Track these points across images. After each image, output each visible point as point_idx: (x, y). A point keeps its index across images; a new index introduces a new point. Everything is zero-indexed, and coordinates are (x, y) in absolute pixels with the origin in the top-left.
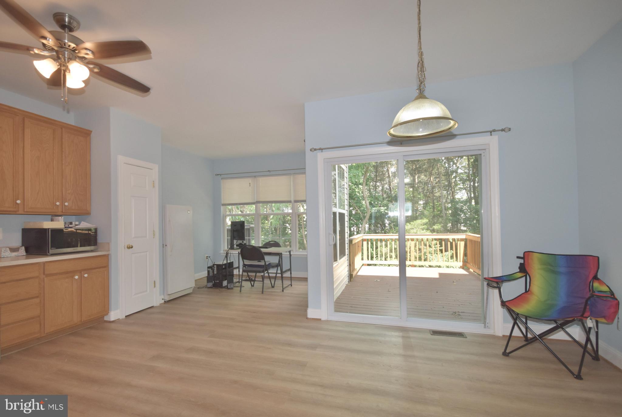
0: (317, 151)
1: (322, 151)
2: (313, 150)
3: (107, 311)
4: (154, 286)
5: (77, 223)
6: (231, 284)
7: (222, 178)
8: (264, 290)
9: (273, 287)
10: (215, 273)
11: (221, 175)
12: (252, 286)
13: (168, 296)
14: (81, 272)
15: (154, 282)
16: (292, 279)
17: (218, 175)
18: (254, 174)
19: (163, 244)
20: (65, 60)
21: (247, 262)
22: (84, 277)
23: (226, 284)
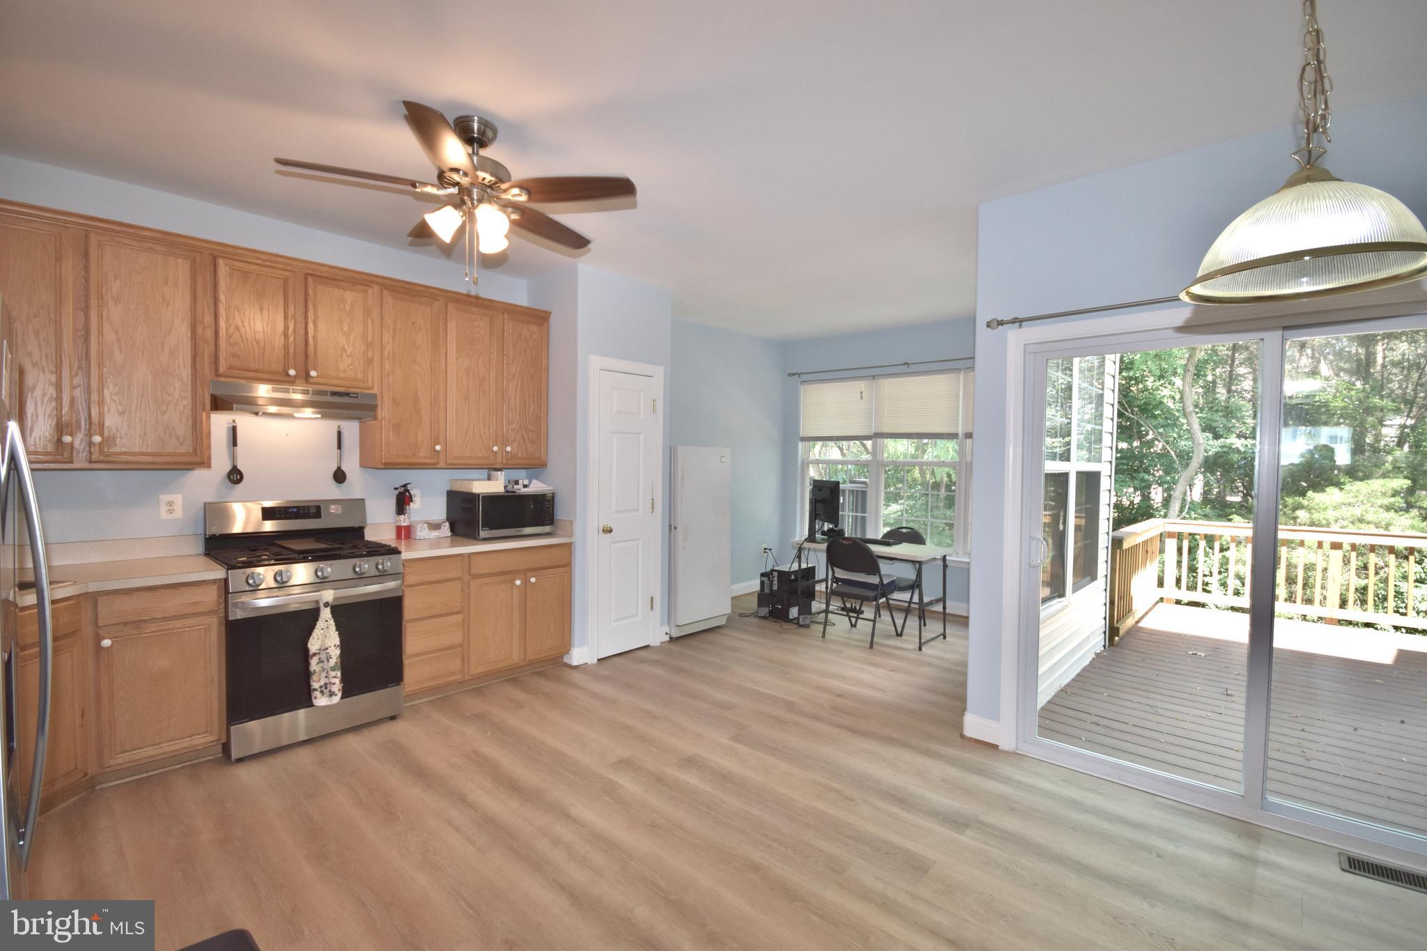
0: (1005, 326)
1: (1020, 325)
2: (995, 324)
3: (566, 646)
4: (650, 606)
5: (526, 482)
6: (807, 616)
7: (802, 382)
8: (875, 640)
9: (899, 635)
10: (775, 588)
11: (799, 375)
12: (852, 625)
13: (677, 628)
14: (526, 574)
15: (650, 599)
16: (947, 617)
17: (793, 374)
18: (873, 372)
19: (670, 526)
20: (473, 204)
21: (841, 574)
22: (530, 582)
23: (796, 615)
